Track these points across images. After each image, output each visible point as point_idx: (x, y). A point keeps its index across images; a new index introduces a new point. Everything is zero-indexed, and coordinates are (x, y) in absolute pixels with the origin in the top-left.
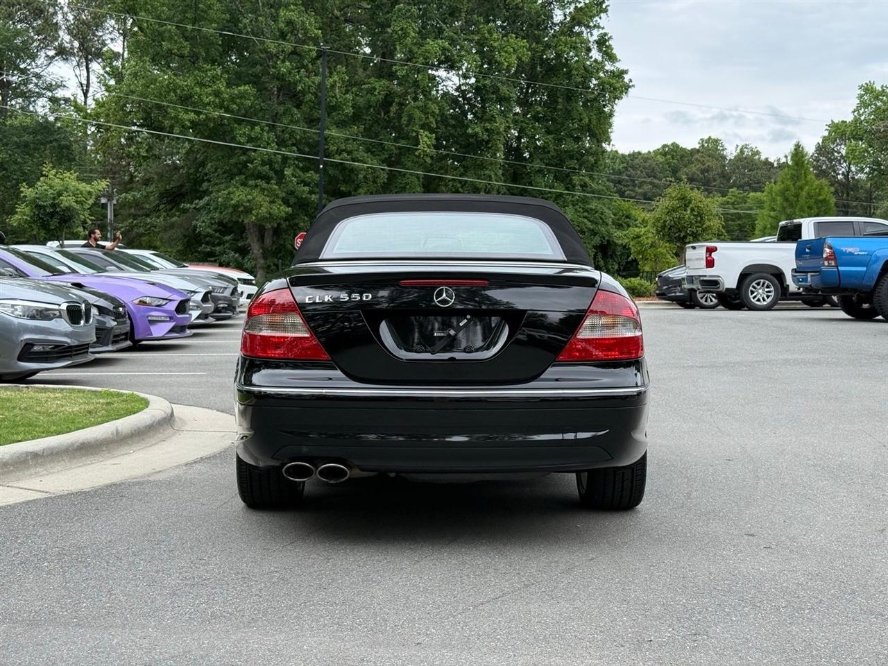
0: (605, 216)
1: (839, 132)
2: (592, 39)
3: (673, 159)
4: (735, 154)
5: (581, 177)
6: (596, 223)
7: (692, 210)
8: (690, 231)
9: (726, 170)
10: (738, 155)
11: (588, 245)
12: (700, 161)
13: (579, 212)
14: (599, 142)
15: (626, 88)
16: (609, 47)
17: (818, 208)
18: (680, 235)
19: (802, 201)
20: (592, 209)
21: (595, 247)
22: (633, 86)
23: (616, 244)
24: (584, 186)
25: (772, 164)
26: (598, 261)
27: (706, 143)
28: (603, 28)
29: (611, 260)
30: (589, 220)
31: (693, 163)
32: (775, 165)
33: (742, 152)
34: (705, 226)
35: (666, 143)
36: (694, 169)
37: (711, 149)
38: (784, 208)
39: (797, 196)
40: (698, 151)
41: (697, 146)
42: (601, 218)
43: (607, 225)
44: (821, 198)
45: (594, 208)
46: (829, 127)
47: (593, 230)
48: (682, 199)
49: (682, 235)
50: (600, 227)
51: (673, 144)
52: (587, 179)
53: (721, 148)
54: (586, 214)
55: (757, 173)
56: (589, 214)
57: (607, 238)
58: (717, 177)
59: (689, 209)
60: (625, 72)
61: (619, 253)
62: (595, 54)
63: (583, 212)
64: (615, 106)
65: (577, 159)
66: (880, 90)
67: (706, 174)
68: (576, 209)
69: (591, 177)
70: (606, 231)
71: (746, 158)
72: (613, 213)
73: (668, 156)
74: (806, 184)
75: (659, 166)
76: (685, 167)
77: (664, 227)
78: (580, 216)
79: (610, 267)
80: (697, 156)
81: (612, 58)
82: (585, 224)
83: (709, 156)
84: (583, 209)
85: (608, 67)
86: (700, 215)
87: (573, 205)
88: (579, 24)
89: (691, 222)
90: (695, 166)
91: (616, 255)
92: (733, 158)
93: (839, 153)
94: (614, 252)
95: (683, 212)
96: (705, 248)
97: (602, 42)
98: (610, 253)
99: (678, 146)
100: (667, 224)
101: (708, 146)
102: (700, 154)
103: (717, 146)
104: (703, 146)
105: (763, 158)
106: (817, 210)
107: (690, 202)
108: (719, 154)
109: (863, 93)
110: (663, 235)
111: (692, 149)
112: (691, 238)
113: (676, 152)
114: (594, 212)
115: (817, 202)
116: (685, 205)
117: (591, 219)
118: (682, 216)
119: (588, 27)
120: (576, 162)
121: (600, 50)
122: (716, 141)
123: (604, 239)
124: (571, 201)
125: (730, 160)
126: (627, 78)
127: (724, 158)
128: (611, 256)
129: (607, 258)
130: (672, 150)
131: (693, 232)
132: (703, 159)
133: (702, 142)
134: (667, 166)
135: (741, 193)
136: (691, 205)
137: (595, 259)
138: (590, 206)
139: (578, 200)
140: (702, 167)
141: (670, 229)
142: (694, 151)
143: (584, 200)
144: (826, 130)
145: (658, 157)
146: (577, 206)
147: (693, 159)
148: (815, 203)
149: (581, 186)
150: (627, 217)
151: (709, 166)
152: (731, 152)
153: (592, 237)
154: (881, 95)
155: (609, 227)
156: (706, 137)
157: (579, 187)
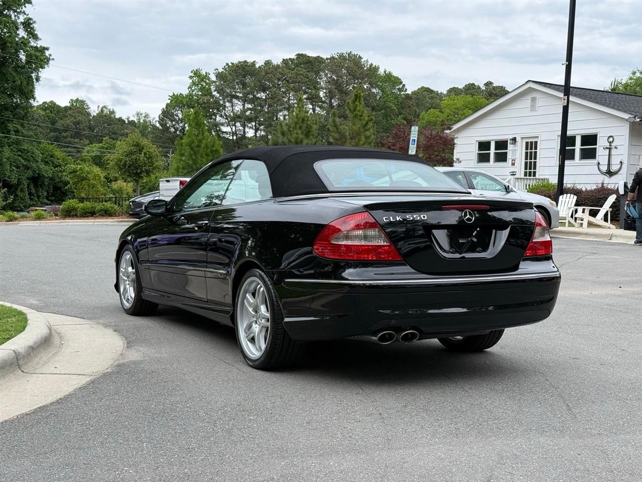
0: (36, 155)
1: (177, 101)
2: (19, 21)
3: (51, 113)
4: (97, 112)
5: (14, 125)
6: (28, 160)
7: (145, 154)
8: (145, 169)
9: (91, 124)
10: (99, 113)
11: (22, 177)
12: (72, 115)
13: (14, 151)
14: (28, 99)
15: (47, 60)
16: (32, 28)
17: (213, 155)
18: (137, 171)
19: (201, 151)
20: (24, 150)
21: (28, 179)
22: (53, 59)
23: (44, 177)
24: (17, 132)
25: (123, 121)
26: (31, 189)
27: (75, 102)
28: (28, 15)
29: (41, 189)
30: (22, 158)
31: (67, 117)
32: (126, 122)
33: (102, 111)
34: (154, 165)
35: (45, 101)
36: (68, 122)
37: (78, 107)
38: (191, 155)
39: (198, 146)
40: (70, 108)
41: (69, 105)
42: (32, 156)
43: (37, 162)
44: (214, 149)
45: (26, 148)
46: (171, 97)
47: (26, 166)
48: (137, 146)
49: (139, 171)
50: (31, 163)
51: (51, 102)
52: (19, 127)
53: (86, 107)
54: (19, 153)
55: (114, 127)
56: (22, 153)
57: (37, 172)
58: (86, 128)
59: (143, 153)
60: (47, 49)
61: (47, 184)
62: (22, 33)
63: (17, 152)
64: (39, 74)
65: (11, 111)
66: (205, 74)
67: (78, 126)
68: (11, 149)
69: (22, 125)
70: (36, 166)
71: (105, 116)
72: (41, 153)
73: (47, 111)
74: (203, 139)
75: (41, 118)
76: (61, 119)
77: (125, 165)
78: (15, 155)
79: (40, 194)
80: (70, 112)
81: (36, 37)
82: (20, 161)
83: (79, 113)
84: (17, 149)
85: (33, 44)
86: (150, 157)
87: (9, 146)
88: (9, 9)
89: (144, 162)
90: (69, 119)
91: (44, 185)
92: (95, 115)
93: (177, 116)
94: (43, 182)
95: (139, 155)
96: (179, 182)
97: (28, 24)
98: (40, 183)
99: (55, 104)
100: (127, 163)
101: (76, 105)
102: (72, 111)
103: (83, 105)
104: (73, 104)
105: (117, 117)
106: (212, 157)
107: (143, 148)
108: (86, 111)
109: (193, 75)
110: (125, 172)
111: (65, 107)
112: (145, 173)
113: (53, 108)
114: (26, 152)
115: (212, 151)
116: (139, 150)
117: (24, 157)
118: (138, 158)
119: (15, 11)
120: (10, 113)
121: (26, 31)
122: (83, 102)
123: (35, 172)
124: (7, 143)
125: (94, 116)
126: (47, 53)
127: (89, 114)
128: (41, 185)
129: (38, 187)
130: (51, 107)
131: (146, 170)
132: (74, 114)
133: (72, 102)
134: (47, 118)
135: (112, 141)
136: (144, 151)
137: (28, 188)
138: (23, 147)
139: (13, 142)
140: (75, 120)
141: (129, 167)
142: (66, 109)
143: (18, 143)
144: (169, 99)
145: (40, 110)
146: (12, 147)
147: (67, 114)
148: (211, 151)
149: (15, 132)
150: (51, 156)
151: (79, 120)
152: (94, 110)
153: (26, 171)
154: (205, 78)
155: (39, 164)
156: (75, 98)
157: (13, 133)
